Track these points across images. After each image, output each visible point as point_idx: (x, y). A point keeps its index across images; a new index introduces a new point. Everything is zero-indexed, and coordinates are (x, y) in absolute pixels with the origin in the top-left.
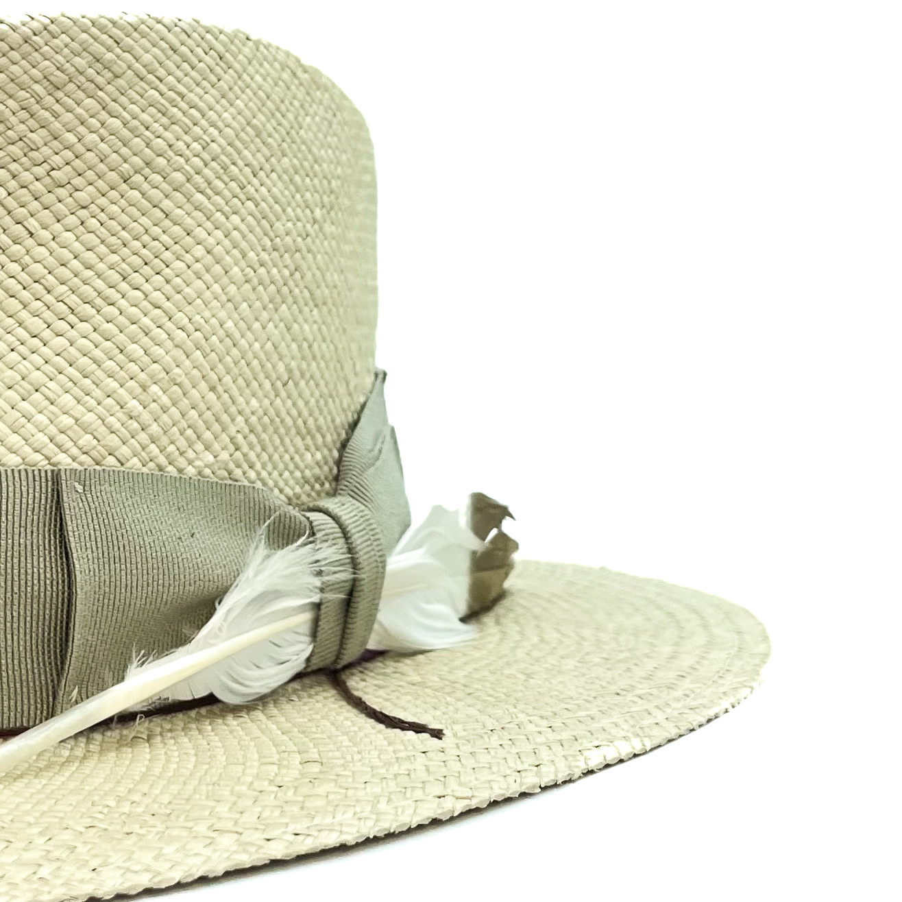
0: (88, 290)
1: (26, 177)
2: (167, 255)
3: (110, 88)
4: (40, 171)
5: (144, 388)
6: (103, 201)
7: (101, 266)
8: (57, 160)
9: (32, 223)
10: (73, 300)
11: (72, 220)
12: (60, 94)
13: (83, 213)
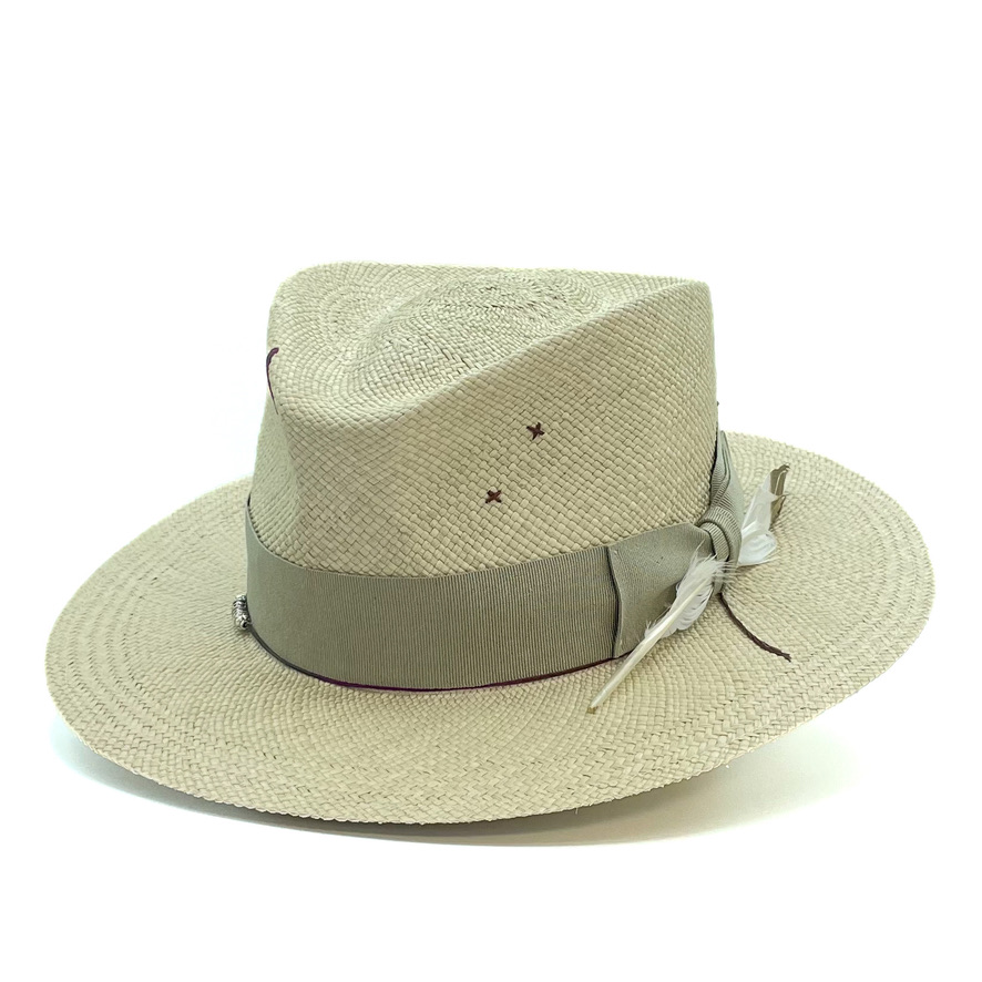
0: (608, 453)
1: (578, 405)
2: (640, 427)
3: (611, 354)
4: (582, 401)
5: (636, 495)
6: (610, 408)
7: (612, 439)
8: (590, 394)
9: (581, 426)
10: (602, 459)
11: (598, 420)
12: (589, 363)
13: (602, 416)
